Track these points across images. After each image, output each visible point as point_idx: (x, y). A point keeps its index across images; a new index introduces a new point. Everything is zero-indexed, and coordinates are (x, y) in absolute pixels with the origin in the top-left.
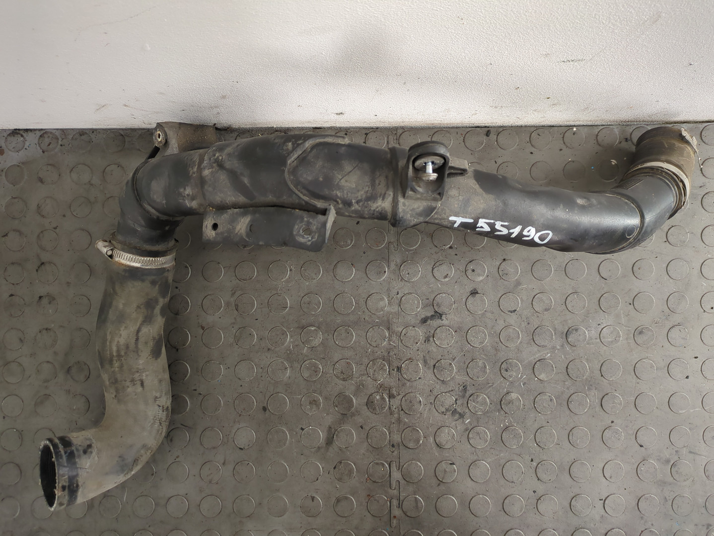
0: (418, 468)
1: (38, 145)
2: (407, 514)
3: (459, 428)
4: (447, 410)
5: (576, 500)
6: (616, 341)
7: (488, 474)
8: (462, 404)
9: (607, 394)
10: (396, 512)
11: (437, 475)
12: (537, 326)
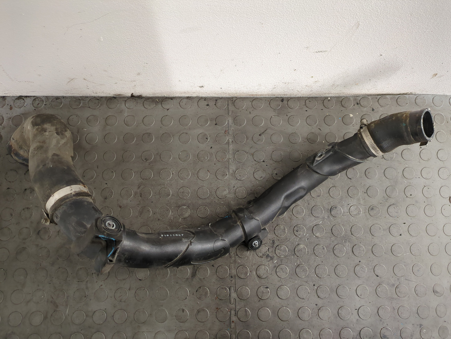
0: (247, 290)
1: (32, 105)
2: (241, 320)
3: (270, 266)
4: (263, 255)
5: (341, 310)
6: (359, 214)
7: (289, 294)
8: (272, 251)
9: (355, 245)
10: (234, 318)
11: (258, 295)
12: (313, 205)
